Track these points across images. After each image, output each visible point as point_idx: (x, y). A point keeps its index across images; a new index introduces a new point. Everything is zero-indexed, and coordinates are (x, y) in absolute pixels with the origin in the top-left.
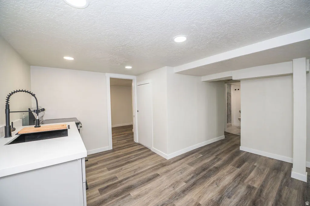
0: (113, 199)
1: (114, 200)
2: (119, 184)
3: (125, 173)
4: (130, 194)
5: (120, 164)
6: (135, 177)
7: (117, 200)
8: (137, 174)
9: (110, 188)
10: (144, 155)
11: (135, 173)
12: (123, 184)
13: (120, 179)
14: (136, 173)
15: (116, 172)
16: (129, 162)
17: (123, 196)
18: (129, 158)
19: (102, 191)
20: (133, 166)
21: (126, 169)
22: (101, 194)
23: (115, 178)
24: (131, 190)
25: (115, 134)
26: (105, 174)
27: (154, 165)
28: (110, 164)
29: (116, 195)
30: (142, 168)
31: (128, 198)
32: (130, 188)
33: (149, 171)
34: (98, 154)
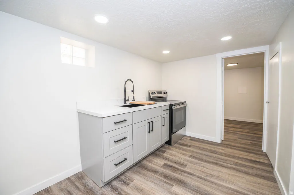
0: (161, 176)
1: (160, 178)
2: (180, 172)
3: (197, 170)
4: (173, 186)
5: (206, 159)
6: (199, 179)
7: (161, 180)
8: (206, 180)
9: (171, 169)
10: (250, 171)
11: (205, 177)
12: (182, 175)
13: (186, 169)
14: (208, 178)
15: (191, 162)
16: (216, 164)
17: (168, 182)
18: (224, 161)
19: (165, 165)
20: (214, 170)
21: (203, 167)
22: (162, 167)
23: (185, 166)
24: (180, 185)
25: (248, 131)
26: (184, 157)
27: (241, 190)
28: (198, 153)
29: (166, 176)
30: (222, 180)
31: (168, 186)
32: (180, 183)
33: (225, 190)
34: (202, 140)
